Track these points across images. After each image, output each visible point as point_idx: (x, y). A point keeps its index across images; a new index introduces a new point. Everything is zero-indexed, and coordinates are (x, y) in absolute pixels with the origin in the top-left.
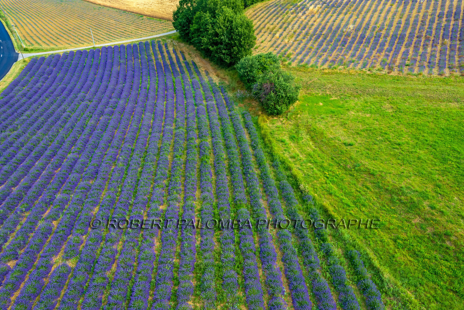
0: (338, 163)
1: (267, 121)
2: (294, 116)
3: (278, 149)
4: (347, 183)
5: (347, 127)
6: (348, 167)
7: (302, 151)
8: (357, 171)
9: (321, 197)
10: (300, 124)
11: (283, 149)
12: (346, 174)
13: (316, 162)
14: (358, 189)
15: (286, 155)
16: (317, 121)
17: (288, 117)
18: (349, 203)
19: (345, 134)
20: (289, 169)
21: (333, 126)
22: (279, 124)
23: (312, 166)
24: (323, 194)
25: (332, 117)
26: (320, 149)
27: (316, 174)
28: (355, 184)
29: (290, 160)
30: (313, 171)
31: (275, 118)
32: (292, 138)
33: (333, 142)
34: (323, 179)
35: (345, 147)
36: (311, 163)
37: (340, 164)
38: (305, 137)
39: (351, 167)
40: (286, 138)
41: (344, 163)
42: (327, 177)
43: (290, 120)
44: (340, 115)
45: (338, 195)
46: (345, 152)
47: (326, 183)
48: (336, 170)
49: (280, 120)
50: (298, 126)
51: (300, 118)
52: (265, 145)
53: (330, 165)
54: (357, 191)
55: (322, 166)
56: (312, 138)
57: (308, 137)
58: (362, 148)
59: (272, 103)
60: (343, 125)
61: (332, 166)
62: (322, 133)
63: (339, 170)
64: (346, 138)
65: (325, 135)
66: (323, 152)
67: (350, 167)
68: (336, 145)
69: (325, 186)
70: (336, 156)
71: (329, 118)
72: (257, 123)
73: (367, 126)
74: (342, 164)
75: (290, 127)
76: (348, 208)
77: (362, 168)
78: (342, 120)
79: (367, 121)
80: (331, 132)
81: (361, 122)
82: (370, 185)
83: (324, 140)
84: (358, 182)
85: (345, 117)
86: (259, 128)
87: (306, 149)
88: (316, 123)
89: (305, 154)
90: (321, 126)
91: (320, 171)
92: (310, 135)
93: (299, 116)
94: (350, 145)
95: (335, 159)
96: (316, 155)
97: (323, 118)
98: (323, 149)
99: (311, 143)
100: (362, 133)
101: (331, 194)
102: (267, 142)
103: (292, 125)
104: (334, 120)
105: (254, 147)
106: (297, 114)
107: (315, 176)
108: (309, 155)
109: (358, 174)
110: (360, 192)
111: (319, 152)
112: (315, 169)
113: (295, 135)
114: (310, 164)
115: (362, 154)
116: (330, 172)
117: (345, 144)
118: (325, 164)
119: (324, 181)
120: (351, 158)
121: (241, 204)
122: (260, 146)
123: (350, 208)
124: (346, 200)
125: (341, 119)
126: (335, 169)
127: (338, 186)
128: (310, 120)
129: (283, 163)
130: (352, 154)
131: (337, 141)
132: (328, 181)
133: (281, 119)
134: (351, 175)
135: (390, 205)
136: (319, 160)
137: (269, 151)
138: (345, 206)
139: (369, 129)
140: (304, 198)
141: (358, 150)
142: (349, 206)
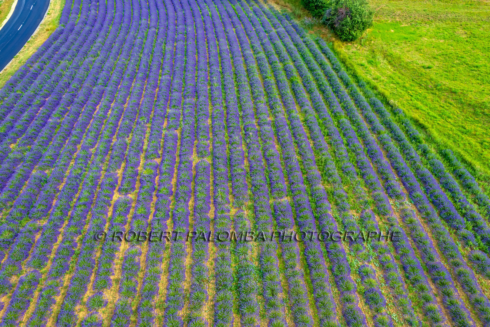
0: (419, 84)
1: (343, 47)
2: (367, 43)
3: (360, 71)
4: (430, 100)
5: (422, 52)
6: (430, 87)
7: (382, 74)
8: (438, 90)
9: (409, 111)
10: (375, 50)
11: (364, 71)
12: (428, 93)
13: (398, 83)
14: (442, 105)
15: (368, 77)
16: (392, 47)
17: (362, 43)
18: (435, 115)
19: (422, 58)
20: (375, 88)
21: (408, 51)
22: (354, 50)
23: (395, 87)
24: (411, 109)
25: (405, 43)
26: (400, 72)
27: (401, 93)
28: (438, 101)
29: (373, 81)
30: (397, 91)
31: (349, 44)
32: (370, 62)
33: (411, 65)
34: (407, 97)
35: (424, 70)
36: (394, 84)
37: (421, 85)
38: (382, 62)
39: (433, 86)
40: (364, 62)
41: (425, 84)
42: (411, 95)
43: (365, 46)
44: (414, 42)
45: (424, 109)
46: (424, 74)
47: (411, 100)
48: (418, 90)
49: (354, 46)
50: (374, 52)
51: (374, 44)
52: (347, 68)
53: (411, 85)
54: (441, 106)
55: (404, 87)
56: (390, 62)
57: (385, 61)
58: (441, 71)
59: (348, 29)
60: (418, 50)
61: (414, 86)
62: (400, 58)
63: (421, 90)
64: (424, 62)
65: (403, 60)
66: (403, 74)
67: (431, 87)
68: (415, 68)
69: (411, 102)
70: (416, 78)
71: (403, 44)
72: (333, 49)
73: (443, 51)
74: (423, 85)
75: (366, 53)
76: (435, 119)
77: (443, 87)
78: (417, 46)
79: (441, 47)
80: (408, 57)
81: (436, 48)
82: (452, 102)
83: (402, 64)
84: (441, 99)
85: (419, 43)
86: (337, 53)
87: (386, 72)
88: (391, 48)
89: (386, 76)
90: (396, 52)
91: (403, 90)
92: (387, 60)
93: (373, 42)
94: (429, 68)
95: (415, 80)
96: (397, 78)
97: (397, 44)
98: (402, 72)
99: (389, 67)
100: (438, 57)
101: (417, 109)
102: (349, 66)
103: (368, 51)
104: (409, 46)
105: (337, 70)
106: (371, 40)
107: (400, 94)
108: (390, 77)
109: (440, 93)
110: (443, 107)
111: (399, 75)
112: (398, 89)
113: (373, 60)
114: (392, 85)
115: (442, 76)
116: (413, 92)
117: (423, 67)
118: (407, 85)
119: (409, 99)
120: (431, 79)
121: (340, 115)
122: (343, 69)
123: (437, 119)
124: (432, 113)
125: (415, 44)
126: (417, 88)
127: (422, 102)
128: (385, 46)
129: (368, 83)
130: (431, 75)
131: (415, 65)
132: (413, 99)
133: (356, 45)
134: (433, 94)
135: (473, 117)
136: (400, 81)
137: (352, 73)
138: (433, 118)
139: (445, 53)
140: (395, 111)
141: (437, 72)
142: (436, 118)
